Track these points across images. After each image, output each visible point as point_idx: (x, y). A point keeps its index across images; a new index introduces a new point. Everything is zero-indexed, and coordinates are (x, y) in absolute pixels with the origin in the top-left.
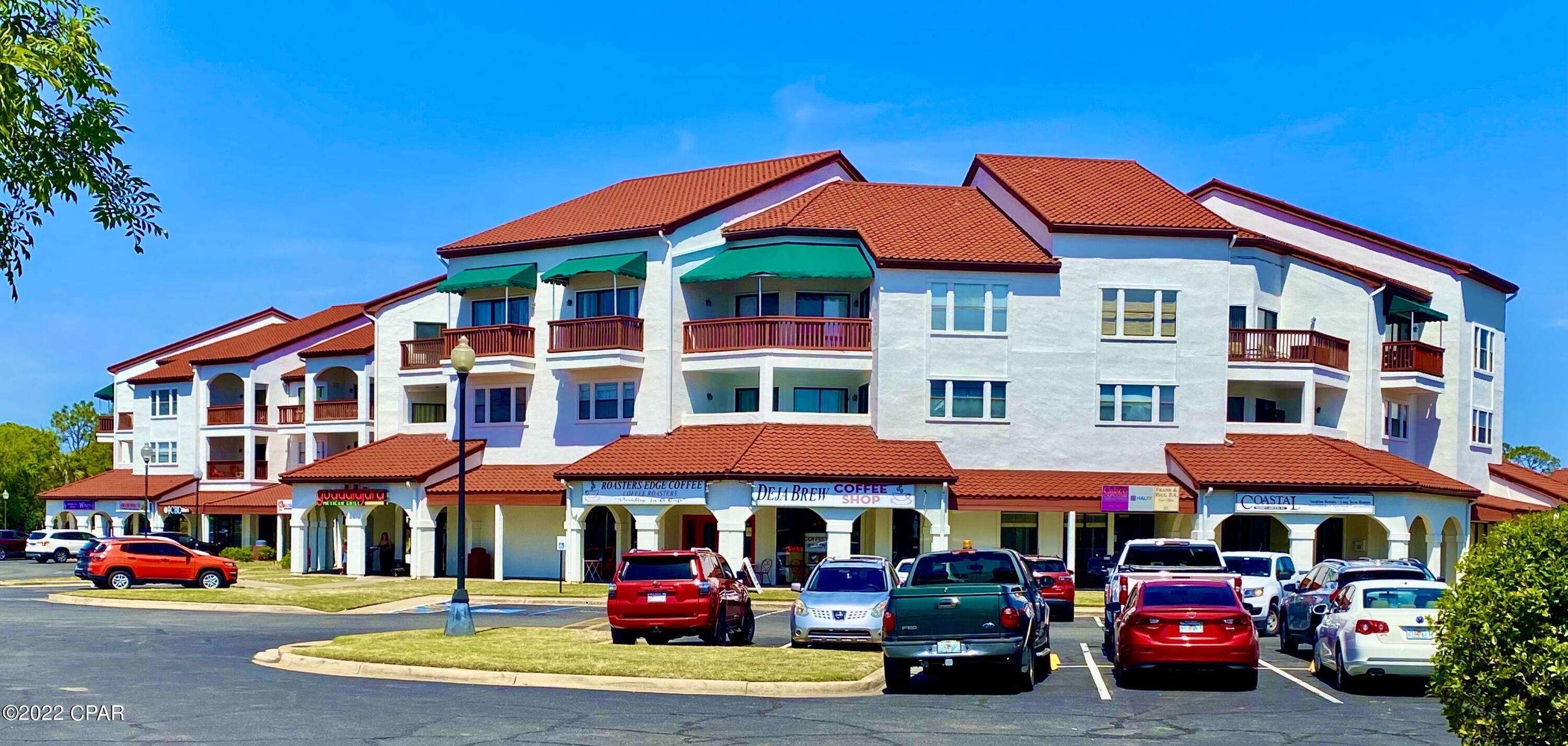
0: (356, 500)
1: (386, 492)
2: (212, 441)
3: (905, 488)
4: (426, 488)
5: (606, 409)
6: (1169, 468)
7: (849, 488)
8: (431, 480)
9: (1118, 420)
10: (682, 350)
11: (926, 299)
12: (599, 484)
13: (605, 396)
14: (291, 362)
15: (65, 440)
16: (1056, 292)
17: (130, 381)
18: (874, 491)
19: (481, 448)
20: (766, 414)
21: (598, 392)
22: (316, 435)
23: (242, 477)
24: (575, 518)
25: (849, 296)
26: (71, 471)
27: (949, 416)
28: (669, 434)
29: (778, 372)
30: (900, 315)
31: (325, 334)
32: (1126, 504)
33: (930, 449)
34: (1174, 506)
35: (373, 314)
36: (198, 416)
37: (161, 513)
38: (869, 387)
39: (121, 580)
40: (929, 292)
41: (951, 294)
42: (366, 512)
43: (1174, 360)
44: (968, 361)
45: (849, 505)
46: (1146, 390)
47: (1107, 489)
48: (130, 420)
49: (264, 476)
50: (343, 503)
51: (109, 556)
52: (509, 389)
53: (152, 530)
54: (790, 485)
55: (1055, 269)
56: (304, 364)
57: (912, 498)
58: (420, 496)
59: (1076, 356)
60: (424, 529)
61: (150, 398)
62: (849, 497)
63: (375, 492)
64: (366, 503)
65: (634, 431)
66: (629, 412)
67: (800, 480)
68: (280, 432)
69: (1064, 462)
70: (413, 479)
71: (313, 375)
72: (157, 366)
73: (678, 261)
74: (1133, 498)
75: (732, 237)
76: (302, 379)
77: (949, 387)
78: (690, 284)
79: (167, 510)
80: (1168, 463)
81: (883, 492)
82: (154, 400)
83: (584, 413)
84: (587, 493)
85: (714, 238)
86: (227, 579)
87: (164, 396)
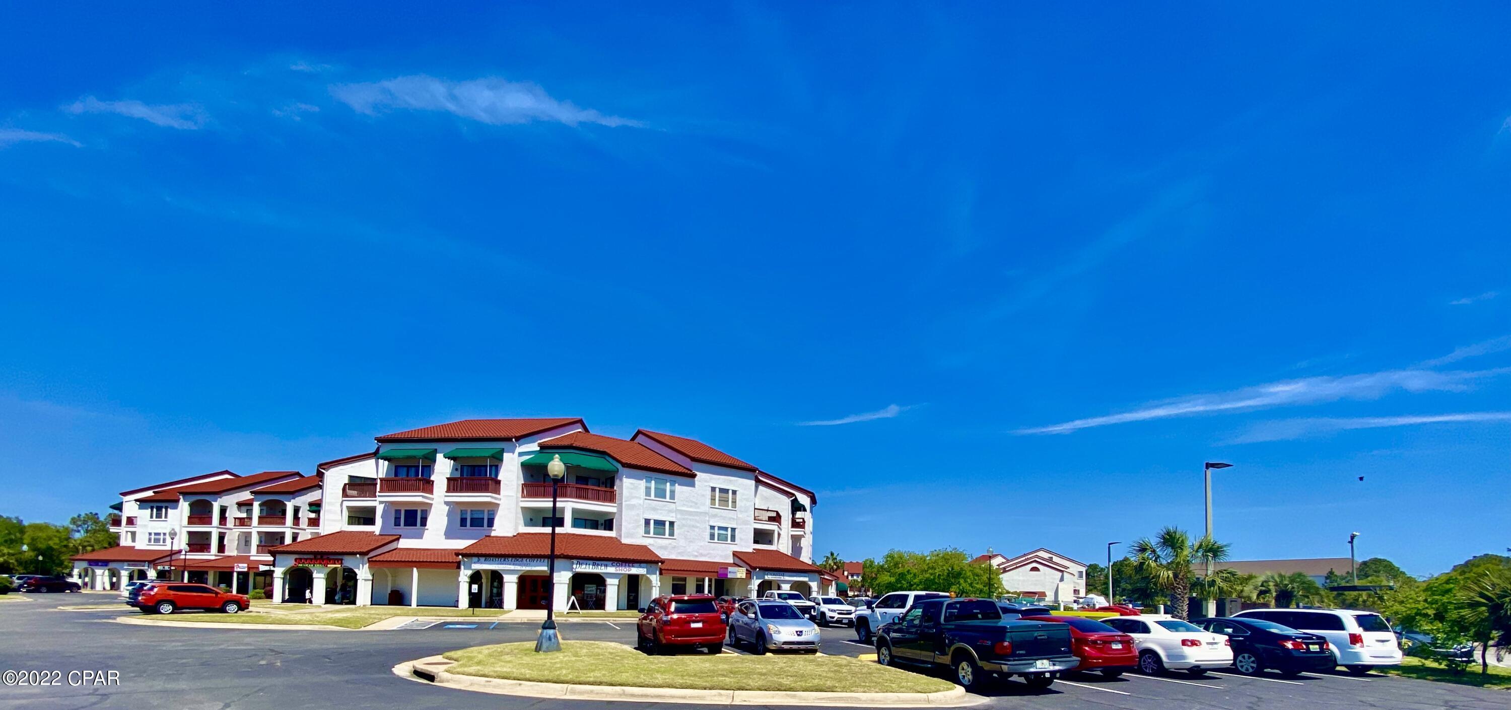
0: (321, 564)
1: (342, 560)
2: (190, 533)
3: (642, 565)
4: (368, 559)
5: (477, 522)
6: (734, 561)
7: (618, 564)
8: (372, 554)
9: (716, 540)
10: (521, 496)
11: (642, 484)
12: (482, 559)
13: (475, 516)
14: (246, 495)
15: (79, 531)
16: (693, 485)
17: (136, 500)
18: (629, 566)
19: (398, 539)
20: (568, 528)
21: (472, 514)
22: (259, 533)
23: (210, 552)
24: (466, 575)
25: (599, 480)
26: (84, 547)
27: (652, 534)
28: (514, 536)
29: (575, 511)
30: (632, 489)
31: (270, 482)
32: (727, 575)
33: (645, 548)
34: (744, 576)
35: (324, 469)
36: (181, 520)
37: (155, 569)
38: (614, 520)
39: (167, 608)
40: (644, 480)
41: (653, 482)
42: (327, 570)
43: (735, 517)
44: (660, 511)
45: (618, 572)
46: (726, 529)
47: (721, 568)
48: (132, 520)
49: (223, 552)
50: (312, 565)
51: (160, 593)
52: (417, 511)
53: (149, 578)
54: (591, 562)
55: (694, 476)
56: (253, 497)
57: (645, 569)
58: (364, 562)
59: (701, 513)
60: (366, 580)
61: (150, 510)
62: (618, 569)
63: (335, 560)
64: (328, 566)
65: (493, 534)
66: (491, 523)
67: (595, 560)
68: (234, 530)
69: (696, 556)
70: (363, 554)
71: (259, 503)
72: (153, 494)
73: (521, 454)
74: (730, 572)
75: (543, 447)
76: (252, 505)
77: (652, 522)
78: (525, 466)
79: (159, 568)
80: (734, 559)
81: (633, 566)
82: (152, 511)
83: (463, 522)
84: (475, 563)
85: (534, 447)
86: (243, 606)
87: (159, 509)
